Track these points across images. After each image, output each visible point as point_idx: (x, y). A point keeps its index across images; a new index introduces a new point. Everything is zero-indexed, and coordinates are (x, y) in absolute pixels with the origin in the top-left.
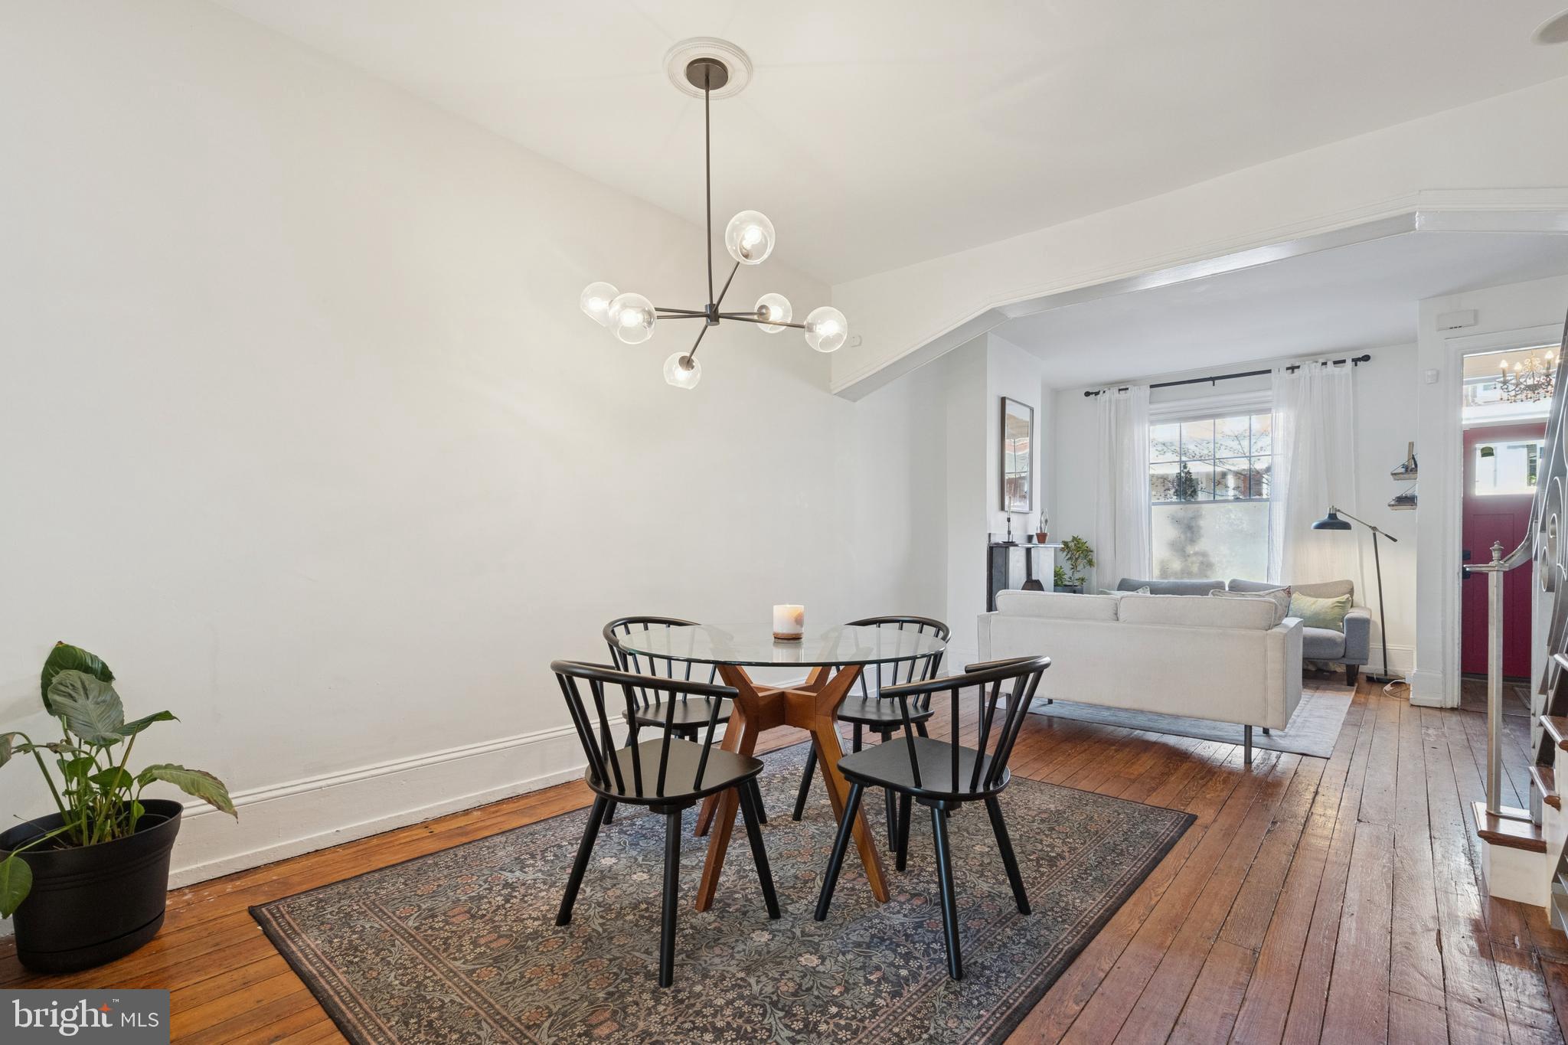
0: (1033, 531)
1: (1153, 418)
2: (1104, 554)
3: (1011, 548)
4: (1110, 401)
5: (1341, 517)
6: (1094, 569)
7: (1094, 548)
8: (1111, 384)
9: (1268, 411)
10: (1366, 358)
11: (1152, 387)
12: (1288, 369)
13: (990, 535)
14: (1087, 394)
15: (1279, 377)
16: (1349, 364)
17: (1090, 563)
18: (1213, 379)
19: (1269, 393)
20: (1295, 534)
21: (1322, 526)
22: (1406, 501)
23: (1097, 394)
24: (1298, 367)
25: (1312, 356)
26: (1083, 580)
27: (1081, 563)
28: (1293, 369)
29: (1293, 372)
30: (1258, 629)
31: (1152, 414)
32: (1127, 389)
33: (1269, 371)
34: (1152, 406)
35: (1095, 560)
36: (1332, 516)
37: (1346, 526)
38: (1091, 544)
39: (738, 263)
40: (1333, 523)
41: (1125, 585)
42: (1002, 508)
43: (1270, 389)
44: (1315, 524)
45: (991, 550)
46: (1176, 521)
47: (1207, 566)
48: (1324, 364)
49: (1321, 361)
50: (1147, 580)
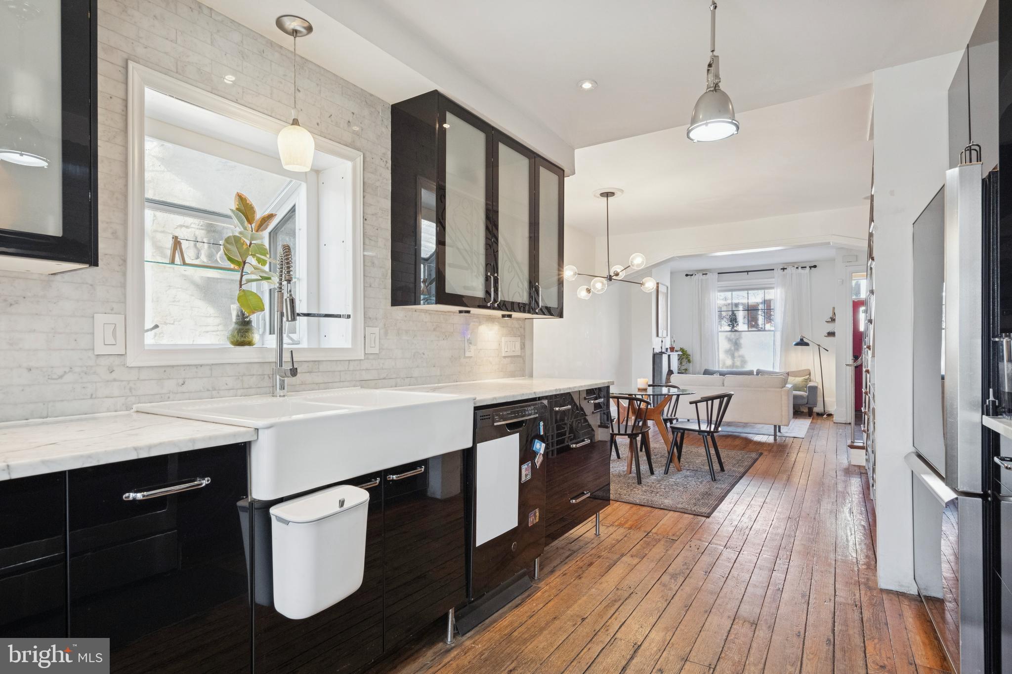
0: (668, 346)
1: (719, 289)
2: (696, 357)
3: (663, 355)
4: (698, 280)
5: (805, 340)
6: (691, 364)
7: (691, 355)
8: (698, 271)
9: (772, 288)
10: (815, 266)
11: (719, 273)
12: (781, 269)
13: (654, 349)
14: (687, 275)
15: (778, 273)
16: (808, 268)
17: (689, 361)
18: (747, 272)
19: (774, 280)
20: (785, 348)
21: (797, 344)
22: (831, 334)
23: (692, 275)
24: (786, 269)
25: (793, 264)
26: (686, 370)
27: (685, 361)
28: (784, 269)
29: (784, 271)
30: (778, 388)
31: (718, 287)
32: (707, 274)
33: (773, 270)
34: (719, 283)
35: (691, 360)
36: (802, 340)
37: (807, 344)
38: (689, 352)
39: (630, 266)
40: (802, 343)
41: (707, 372)
42: (658, 335)
43: (774, 278)
44: (794, 343)
45: (654, 355)
46: (729, 340)
47: (744, 362)
48: (797, 268)
49: (796, 266)
50: (717, 370)
